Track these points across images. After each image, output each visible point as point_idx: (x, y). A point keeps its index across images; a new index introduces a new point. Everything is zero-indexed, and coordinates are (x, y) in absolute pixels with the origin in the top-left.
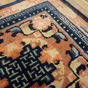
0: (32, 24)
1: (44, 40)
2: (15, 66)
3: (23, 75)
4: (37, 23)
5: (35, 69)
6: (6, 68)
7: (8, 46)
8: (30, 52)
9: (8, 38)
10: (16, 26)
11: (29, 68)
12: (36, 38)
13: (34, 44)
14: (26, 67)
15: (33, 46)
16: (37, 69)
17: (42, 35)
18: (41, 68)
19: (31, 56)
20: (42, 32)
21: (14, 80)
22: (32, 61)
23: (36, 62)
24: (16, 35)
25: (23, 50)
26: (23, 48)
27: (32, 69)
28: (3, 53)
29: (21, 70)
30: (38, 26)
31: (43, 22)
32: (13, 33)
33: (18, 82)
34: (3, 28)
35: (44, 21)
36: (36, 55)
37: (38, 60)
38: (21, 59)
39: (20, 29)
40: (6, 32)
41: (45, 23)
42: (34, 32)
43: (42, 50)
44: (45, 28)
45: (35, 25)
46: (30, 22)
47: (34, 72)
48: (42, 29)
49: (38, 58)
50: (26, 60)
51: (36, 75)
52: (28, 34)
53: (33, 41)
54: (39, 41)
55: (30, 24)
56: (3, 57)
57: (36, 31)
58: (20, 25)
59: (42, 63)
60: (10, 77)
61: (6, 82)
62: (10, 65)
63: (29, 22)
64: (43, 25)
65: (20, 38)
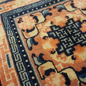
0: (73, 4)
1: (83, 16)
2: (62, 32)
3: (69, 38)
4: (77, 3)
5: (77, 36)
6: (56, 32)
7: (56, 18)
8: (73, 24)
9: (55, 12)
10: (60, 4)
11: (73, 34)
12: (77, 14)
13: (76, 18)
14: (70, 33)
15: (75, 20)
16: (79, 36)
17: (82, 12)
18: (82, 35)
19: (74, 26)
20: (81, 10)
21: (63, 40)
22: (75, 30)
23: (78, 31)
24: (62, 10)
25: (67, 22)
26: (67, 20)
27: (75, 35)
28: (53, 22)
29: (67, 35)
30: (78, 5)
31: (82, 2)
32: (59, 9)
33: (66, 42)
34: (51, 5)
35: (84, 2)
36: (78, 26)
37: (79, 30)
38: (66, 28)
39: (64, 6)
40: (53, 8)
41: (84, 4)
42: (75, 10)
43: (82, 24)
44: (84, 7)
45: (76, 4)
46: (72, 2)
47: (77, 37)
48: (82, 8)
49: (80, 28)
50: (70, 28)
51: (78, 39)
52: (71, 11)
53: (75, 16)
54: (80, 16)
55: (71, 3)
56: (53, 25)
57: (76, 9)
58: (64, 3)
59: (83, 32)
60: (60, 38)
61: (58, 41)
62: (59, 31)
63: (70, 2)
64: (82, 5)
65: (65, 14)
